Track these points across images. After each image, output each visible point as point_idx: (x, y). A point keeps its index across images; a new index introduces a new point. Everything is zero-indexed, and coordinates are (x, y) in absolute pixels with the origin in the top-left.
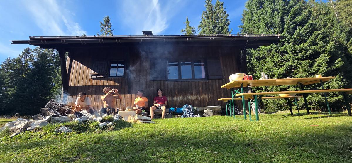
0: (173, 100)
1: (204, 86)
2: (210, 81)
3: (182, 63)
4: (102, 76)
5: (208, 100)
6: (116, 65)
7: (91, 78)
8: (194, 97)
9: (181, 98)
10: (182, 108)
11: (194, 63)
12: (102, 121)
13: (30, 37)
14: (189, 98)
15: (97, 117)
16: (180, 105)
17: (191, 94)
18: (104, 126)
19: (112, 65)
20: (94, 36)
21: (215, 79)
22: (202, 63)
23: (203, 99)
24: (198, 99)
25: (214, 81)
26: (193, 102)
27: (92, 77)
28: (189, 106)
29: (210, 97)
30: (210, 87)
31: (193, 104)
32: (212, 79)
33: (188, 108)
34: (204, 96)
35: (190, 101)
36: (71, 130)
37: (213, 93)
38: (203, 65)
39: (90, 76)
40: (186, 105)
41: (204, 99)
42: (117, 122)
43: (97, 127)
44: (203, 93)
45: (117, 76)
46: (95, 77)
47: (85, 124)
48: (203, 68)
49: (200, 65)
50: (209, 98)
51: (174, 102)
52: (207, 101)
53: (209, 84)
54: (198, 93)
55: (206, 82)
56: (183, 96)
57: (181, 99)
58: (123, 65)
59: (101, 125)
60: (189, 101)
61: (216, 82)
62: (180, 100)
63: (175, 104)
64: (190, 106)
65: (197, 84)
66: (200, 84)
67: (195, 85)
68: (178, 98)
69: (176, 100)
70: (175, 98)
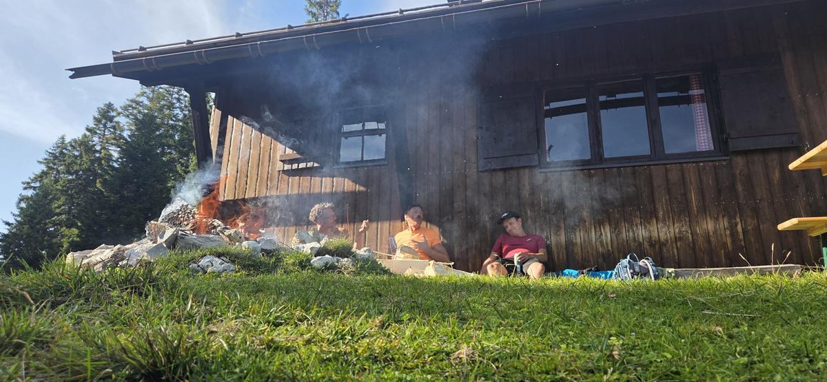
0: (570, 245)
1: (709, 181)
2: (740, 161)
4: (316, 165)
5: (729, 241)
6: (357, 127)
7: (283, 171)
8: (663, 231)
9: (607, 233)
10: (610, 272)
11: (660, 95)
12: (320, 252)
13: (114, 53)
14: (642, 233)
16: (601, 260)
17: (650, 215)
19: (346, 128)
20: (286, 26)
21: (764, 151)
22: (695, 92)
23: (707, 237)
24: (680, 239)
25: (757, 158)
26: (660, 248)
28: (641, 263)
29: (739, 228)
30: (740, 188)
31: (662, 258)
32: (745, 153)
33: (637, 269)
34: (710, 225)
35: (646, 245)
36: (232, 267)
37: (756, 211)
38: (702, 98)
39: (280, 166)
40: (625, 262)
41: (712, 239)
43: (305, 266)
44: (704, 210)
45: (362, 161)
46: (295, 166)
48: (700, 111)
49: (688, 100)
50: (734, 234)
51: (578, 250)
52: (725, 245)
53: (733, 175)
54: (681, 210)
55: (715, 167)
56: (616, 227)
57: (604, 237)
58: (382, 126)
59: (317, 261)
60: (640, 244)
61: (766, 165)
62: (601, 243)
63: (579, 257)
64: (646, 263)
65: (674, 175)
66: (687, 175)
67: (668, 180)
68: (593, 233)
69: (584, 241)
70: (578, 234)
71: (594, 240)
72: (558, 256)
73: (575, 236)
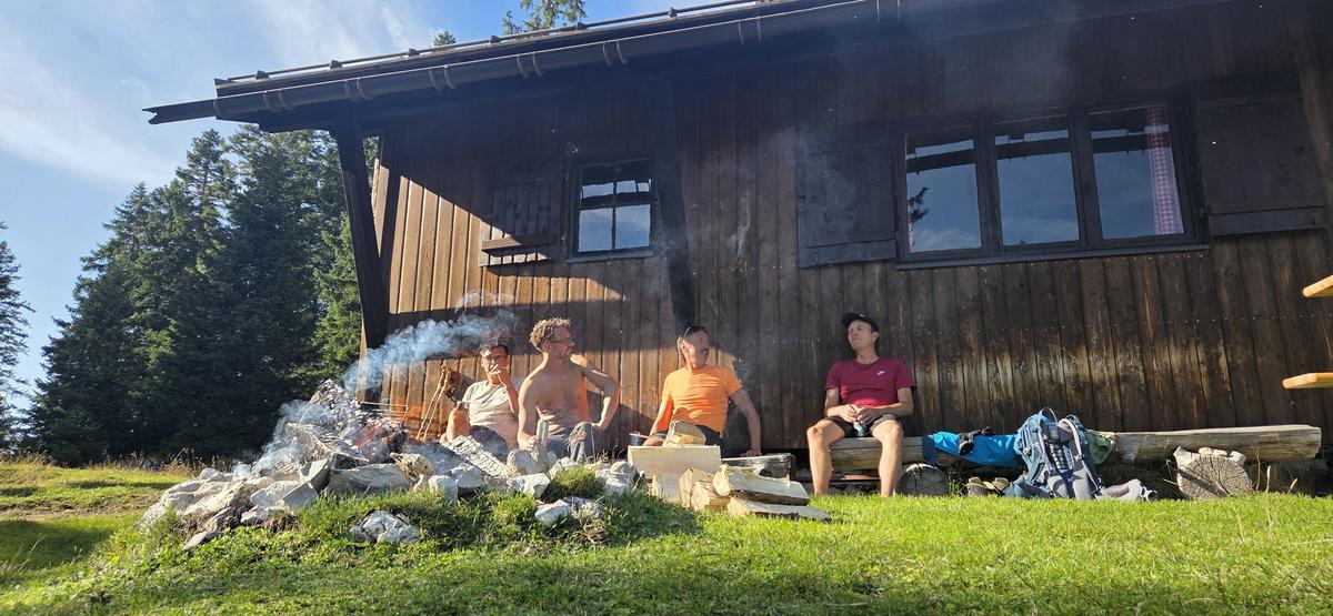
0: (946, 387)
1: (1175, 284)
2: (1226, 252)
3: (1001, 140)
4: (541, 257)
5: (1205, 382)
6: (606, 189)
7: (489, 267)
8: (1098, 366)
9: (1006, 370)
10: (1010, 437)
11: (1096, 135)
12: (550, 493)
13: (218, 82)
14: (1063, 369)
15: (523, 471)
16: (996, 412)
17: (1076, 341)
18: (560, 518)
19: (590, 191)
20: (489, 38)
21: (1265, 236)
22: (1154, 129)
23: (1170, 377)
24: (1126, 379)
25: (1253, 246)
26: (1093, 394)
27: (495, 261)
28: (1060, 424)
29: (1223, 362)
30: (1225, 296)
31: (1095, 410)
32: (1235, 238)
33: (1054, 434)
34: (1174, 358)
35: (1070, 389)
36: (415, 532)
37: (1251, 336)
38: (1166, 140)
39: (483, 259)
40: (1039, 416)
41: (1178, 380)
42: (623, 500)
43: (527, 523)
44: (1165, 333)
45: (614, 251)
46: (507, 260)
47: (474, 504)
48: (1160, 161)
49: (1142, 143)
50: (1213, 372)
51: (959, 395)
52: (1198, 389)
53: (1215, 276)
54: (1126, 332)
55: (1184, 262)
56: (1020, 358)
57: (1001, 376)
58: (645, 187)
59: (546, 513)
60: (1060, 388)
61: (1270, 258)
62: (997, 385)
63: (960, 407)
64: (1068, 424)
65: (1117, 275)
66: (1138, 275)
67: (1106, 283)
68: (984, 369)
69: (969, 382)
70: (959, 369)
71: (985, 378)
72: (928, 405)
73: (955, 373)
